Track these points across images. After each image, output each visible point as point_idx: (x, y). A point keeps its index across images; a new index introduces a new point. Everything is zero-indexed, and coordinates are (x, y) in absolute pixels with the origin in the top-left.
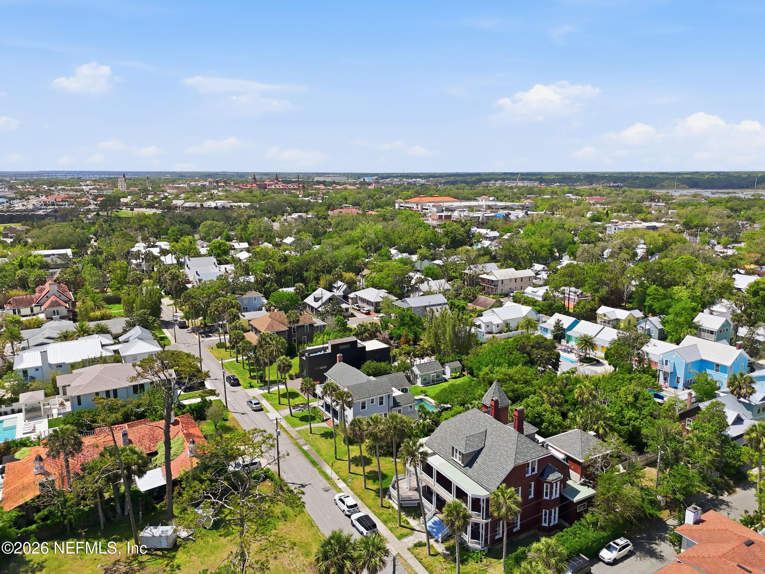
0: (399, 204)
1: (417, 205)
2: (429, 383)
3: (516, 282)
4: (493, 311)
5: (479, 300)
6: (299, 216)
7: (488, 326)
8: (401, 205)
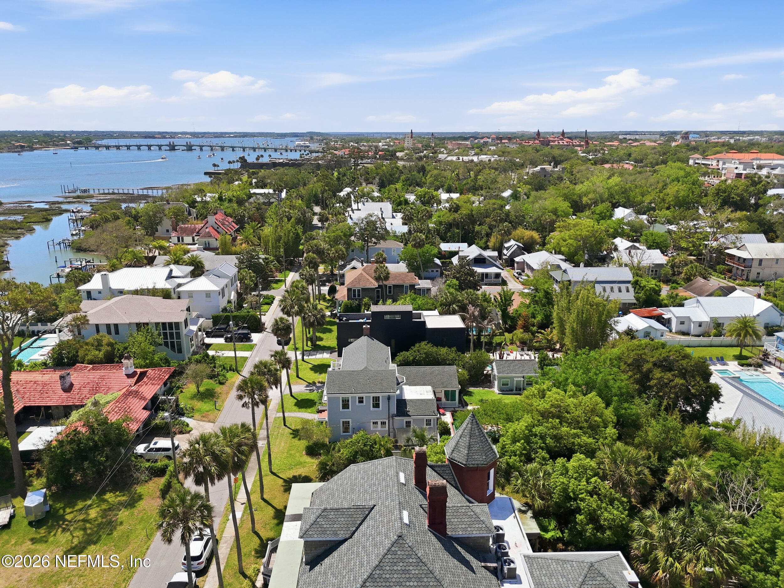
0: (695, 160)
1: (718, 161)
2: (512, 391)
3: (777, 263)
4: (698, 301)
5: (695, 283)
6: (541, 168)
7: (682, 323)
8: (697, 161)
